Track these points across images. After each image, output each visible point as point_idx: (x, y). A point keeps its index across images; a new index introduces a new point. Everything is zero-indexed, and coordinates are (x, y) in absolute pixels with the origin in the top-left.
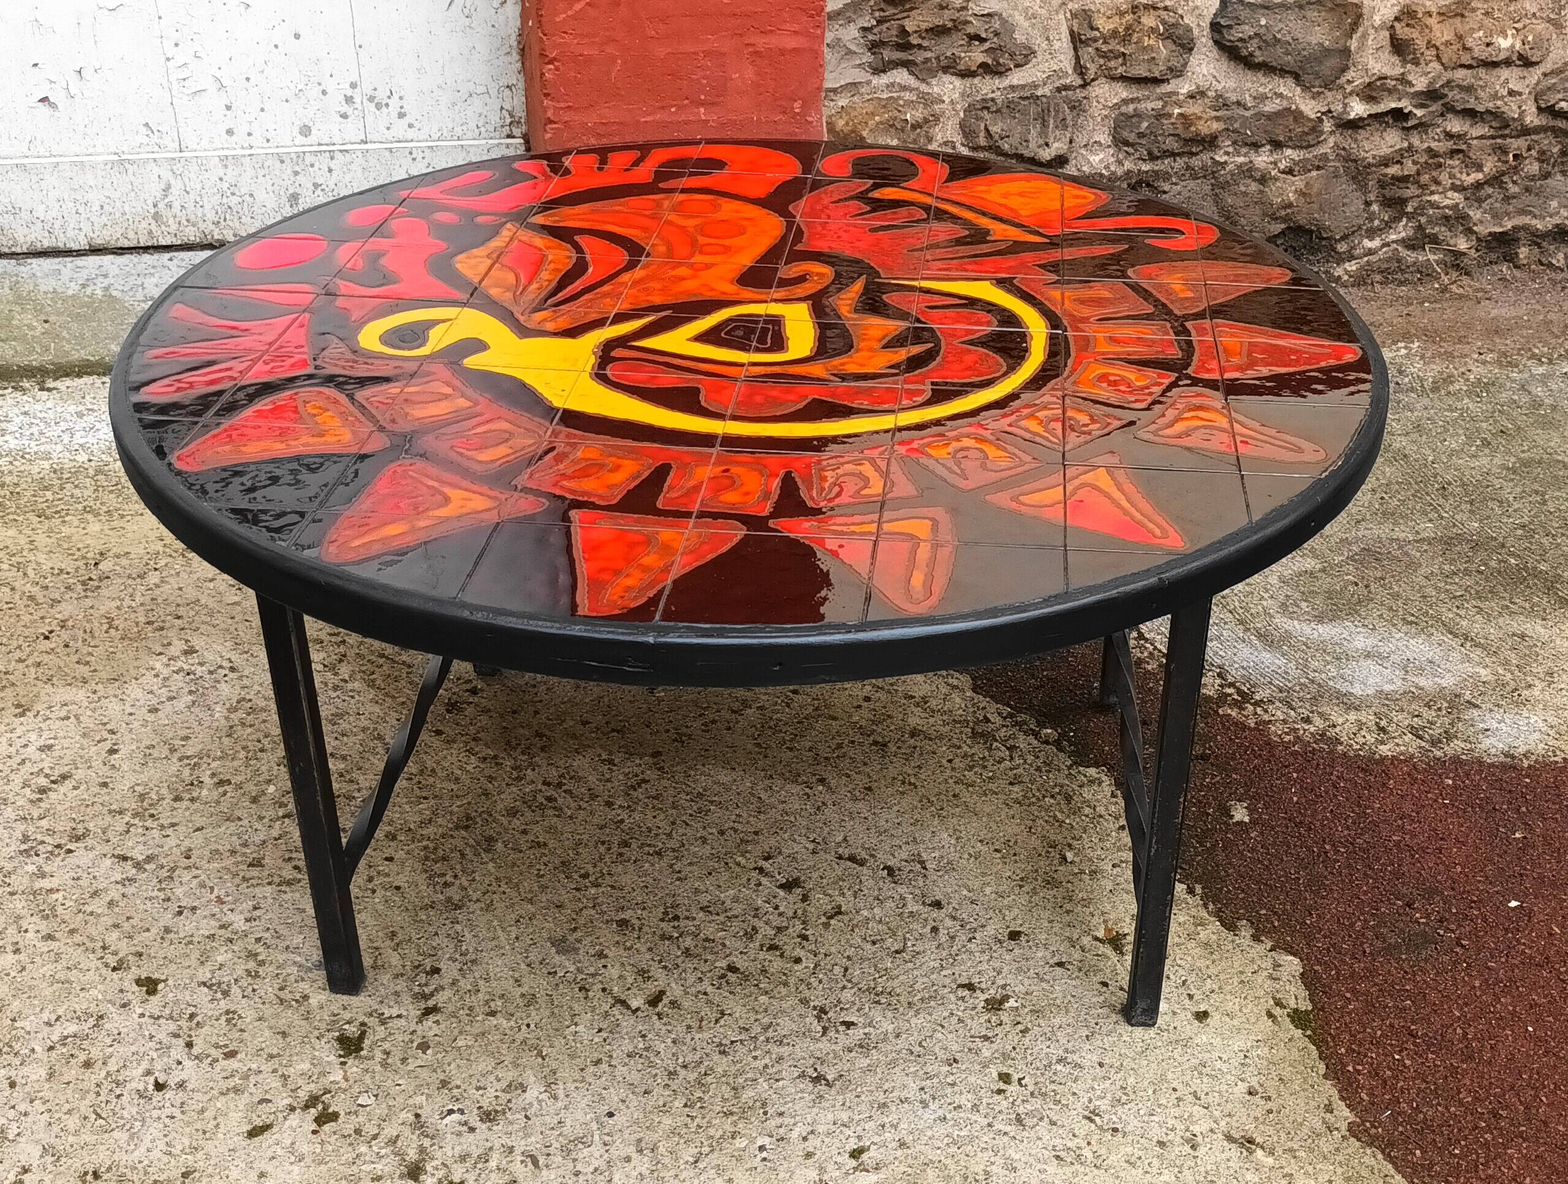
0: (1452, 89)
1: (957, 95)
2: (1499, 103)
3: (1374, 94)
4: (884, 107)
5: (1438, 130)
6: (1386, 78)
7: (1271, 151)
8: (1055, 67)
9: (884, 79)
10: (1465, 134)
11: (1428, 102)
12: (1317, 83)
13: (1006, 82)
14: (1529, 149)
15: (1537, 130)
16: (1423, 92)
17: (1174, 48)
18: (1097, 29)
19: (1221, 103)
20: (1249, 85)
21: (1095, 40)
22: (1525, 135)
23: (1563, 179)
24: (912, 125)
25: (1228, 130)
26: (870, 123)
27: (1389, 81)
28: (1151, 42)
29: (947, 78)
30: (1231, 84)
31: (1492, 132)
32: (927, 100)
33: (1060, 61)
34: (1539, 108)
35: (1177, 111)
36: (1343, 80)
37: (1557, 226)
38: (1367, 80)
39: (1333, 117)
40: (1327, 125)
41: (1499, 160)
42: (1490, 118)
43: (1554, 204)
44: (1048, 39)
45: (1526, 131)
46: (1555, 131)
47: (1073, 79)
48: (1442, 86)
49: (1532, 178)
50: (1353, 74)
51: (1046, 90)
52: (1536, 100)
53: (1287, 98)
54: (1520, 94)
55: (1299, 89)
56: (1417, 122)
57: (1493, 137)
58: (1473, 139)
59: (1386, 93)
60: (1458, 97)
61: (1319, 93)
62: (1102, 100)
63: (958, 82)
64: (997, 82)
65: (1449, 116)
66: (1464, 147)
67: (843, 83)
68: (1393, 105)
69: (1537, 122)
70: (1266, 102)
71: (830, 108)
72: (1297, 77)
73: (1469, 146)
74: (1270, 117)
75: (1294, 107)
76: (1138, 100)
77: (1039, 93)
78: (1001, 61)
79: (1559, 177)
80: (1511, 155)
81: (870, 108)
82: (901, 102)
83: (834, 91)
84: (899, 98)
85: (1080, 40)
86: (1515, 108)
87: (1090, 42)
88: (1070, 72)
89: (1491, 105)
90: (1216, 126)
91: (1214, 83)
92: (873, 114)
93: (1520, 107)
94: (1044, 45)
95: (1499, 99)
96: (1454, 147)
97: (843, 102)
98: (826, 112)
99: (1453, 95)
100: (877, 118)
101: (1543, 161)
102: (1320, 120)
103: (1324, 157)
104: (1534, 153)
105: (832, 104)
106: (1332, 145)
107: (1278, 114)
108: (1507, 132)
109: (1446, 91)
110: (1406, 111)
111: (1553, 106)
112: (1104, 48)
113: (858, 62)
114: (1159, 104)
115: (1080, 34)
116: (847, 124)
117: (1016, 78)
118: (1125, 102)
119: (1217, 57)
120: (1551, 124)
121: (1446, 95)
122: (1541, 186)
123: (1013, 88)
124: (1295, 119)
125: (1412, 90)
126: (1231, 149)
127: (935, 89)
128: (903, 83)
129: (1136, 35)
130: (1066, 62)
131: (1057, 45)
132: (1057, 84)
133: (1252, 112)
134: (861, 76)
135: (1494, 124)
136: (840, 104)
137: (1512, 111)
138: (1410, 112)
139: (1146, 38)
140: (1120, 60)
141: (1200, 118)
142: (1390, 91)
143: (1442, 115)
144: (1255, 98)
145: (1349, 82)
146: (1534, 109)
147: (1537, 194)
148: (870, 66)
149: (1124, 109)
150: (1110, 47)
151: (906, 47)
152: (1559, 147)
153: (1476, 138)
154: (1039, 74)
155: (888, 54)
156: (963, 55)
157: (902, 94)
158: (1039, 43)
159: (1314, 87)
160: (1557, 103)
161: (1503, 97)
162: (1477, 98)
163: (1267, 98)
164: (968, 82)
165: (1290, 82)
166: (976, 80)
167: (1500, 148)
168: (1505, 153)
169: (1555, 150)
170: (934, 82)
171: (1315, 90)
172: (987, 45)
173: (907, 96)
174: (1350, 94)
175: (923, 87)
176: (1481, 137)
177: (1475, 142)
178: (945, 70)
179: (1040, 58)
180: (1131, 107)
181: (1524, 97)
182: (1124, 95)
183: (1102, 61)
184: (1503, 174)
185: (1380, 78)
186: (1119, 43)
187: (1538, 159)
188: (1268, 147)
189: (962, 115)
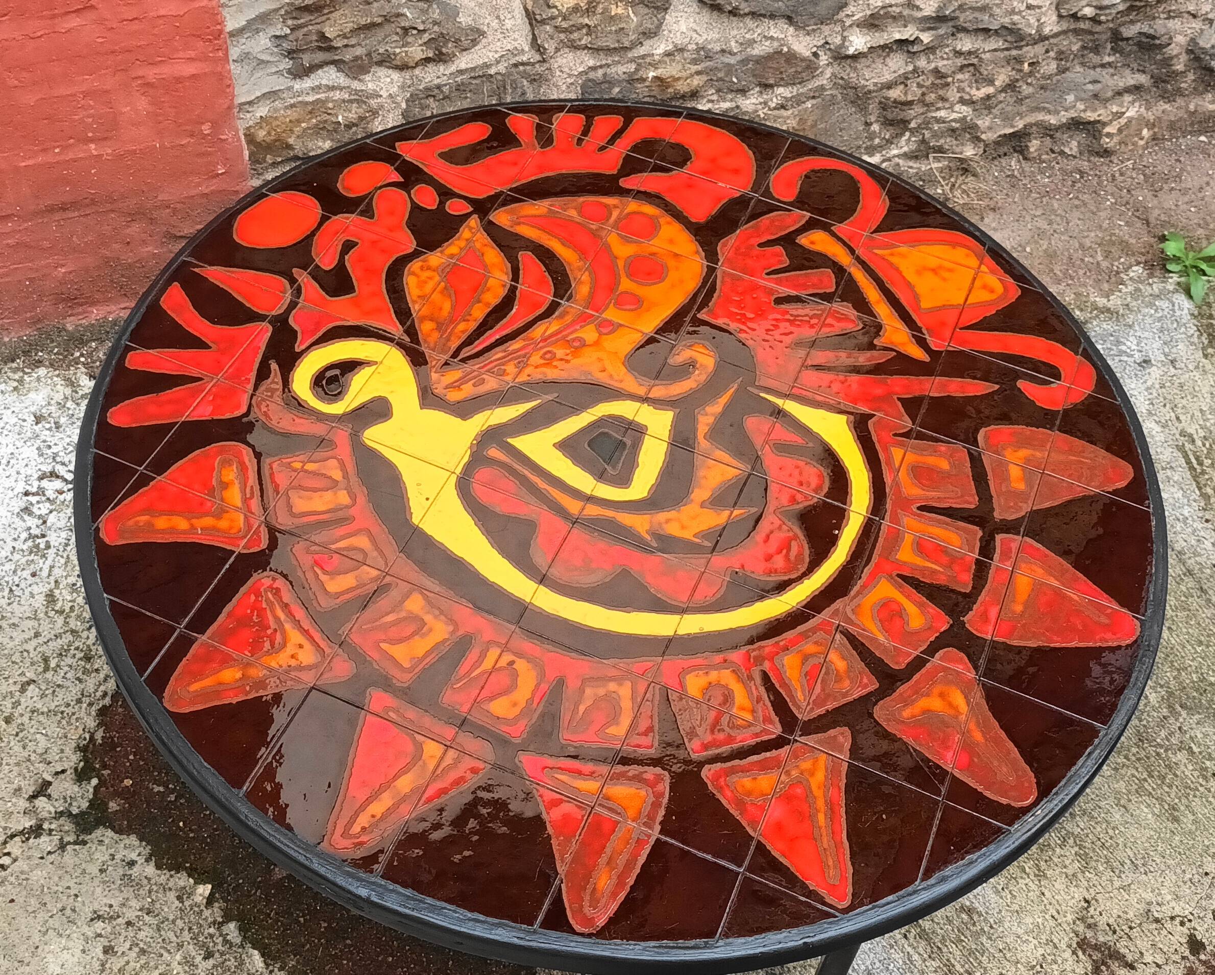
0: (964, 11)
1: (396, 89)
2: (1016, 18)
3: (876, 22)
4: (310, 113)
5: (947, 50)
6: (891, 6)
7: (761, 92)
8: (509, 47)
9: (308, 83)
10: (978, 50)
11: (937, 25)
12: (812, 23)
13: (453, 68)
14: (1047, 51)
15: (1056, 35)
16: (932, 18)
17: (646, 10)
18: (556, 7)
19: (704, 54)
20: (735, 32)
21: (553, 18)
22: (1042, 41)
23: (1082, 70)
24: (345, 126)
25: (711, 80)
26: (296, 129)
27: (894, 8)
28: (620, 11)
29: (382, 72)
30: (713, 35)
31: (1006, 45)
32: (360, 98)
33: (515, 40)
34: (1060, 16)
35: (651, 74)
36: (842, 15)
37: (1072, 119)
38: (869, 13)
39: (830, 49)
40: (824, 59)
41: (1013, 69)
42: (1004, 32)
43: (1070, 98)
44: (498, 17)
45: (1043, 39)
46: (1076, 32)
47: (529, 55)
48: (954, 11)
49: (1050, 77)
50: (853, 9)
51: (501, 68)
52: (1057, 8)
53: (778, 39)
54: (1040, 7)
55: (791, 29)
56: (923, 48)
57: (1007, 49)
58: (984, 52)
59: (890, 20)
60: (971, 18)
61: (814, 30)
62: (566, 70)
63: (395, 75)
64: (442, 68)
65: (959, 36)
66: (975, 61)
67: (258, 94)
68: (898, 36)
69: (1056, 29)
70: (755, 45)
71: (245, 121)
72: (790, 19)
73: (981, 60)
74: (759, 60)
75: (785, 49)
76: (608, 66)
77: (492, 71)
78: (444, 50)
79: (1078, 68)
80: (1026, 65)
81: (293, 114)
82: (330, 105)
83: (250, 103)
84: (327, 100)
85: (536, 20)
86: (1033, 21)
87: (547, 21)
88: (527, 49)
89: (1006, 21)
90: (697, 81)
91: (695, 35)
92: (299, 121)
93: (1038, 21)
94: (495, 24)
95: (1017, 14)
96: (966, 62)
97: (262, 111)
98: (241, 126)
99: (964, 18)
100: (303, 125)
101: (1061, 60)
102: (815, 54)
103: (822, 88)
104: (1052, 54)
105: (248, 115)
106: (828, 76)
107: (769, 57)
108: (1022, 43)
109: (957, 13)
110: (912, 39)
111: (1076, 13)
112: (565, 25)
113: (274, 70)
114: (632, 67)
115: (534, 14)
116: (269, 133)
117: (464, 62)
118: (594, 69)
119: (697, 10)
120: (1072, 27)
121: (957, 18)
122: (1058, 81)
123: (461, 72)
124: (788, 61)
125: (919, 15)
126: (715, 97)
127: (370, 85)
128: (331, 84)
129: (601, 6)
130: (520, 39)
131: (509, 24)
132: (513, 61)
133: (738, 58)
134: (280, 83)
135: (1009, 38)
136: (258, 115)
137: (1029, 25)
138: (917, 38)
139: (614, 7)
140: (584, 31)
141: (679, 79)
142: (894, 18)
143: (953, 35)
144: (741, 44)
145: (848, 16)
146: (1054, 18)
147: (1053, 90)
148: (289, 71)
149: (592, 75)
150: (571, 23)
151: (330, 49)
152: (1080, 44)
153: (989, 51)
154: (491, 54)
155: (307, 59)
156: (398, 50)
157: (331, 94)
158: (488, 22)
159: (808, 26)
160: (1080, 10)
161: (1020, 12)
162: (991, 15)
163: (756, 42)
164: (407, 74)
165: (782, 24)
166: (417, 71)
167: (1015, 58)
168: (1022, 63)
169: (1075, 48)
170: (367, 77)
171: (810, 28)
172: (426, 36)
173: (337, 95)
174: (851, 26)
175: (356, 85)
176: (995, 50)
177: (988, 55)
178: (380, 63)
179: (490, 38)
180: (600, 72)
181: (1044, 9)
182: (591, 63)
183: (562, 36)
184: (1017, 80)
185: (883, 7)
186: (582, 16)
187: (1056, 59)
188: (758, 89)
189: (404, 105)
